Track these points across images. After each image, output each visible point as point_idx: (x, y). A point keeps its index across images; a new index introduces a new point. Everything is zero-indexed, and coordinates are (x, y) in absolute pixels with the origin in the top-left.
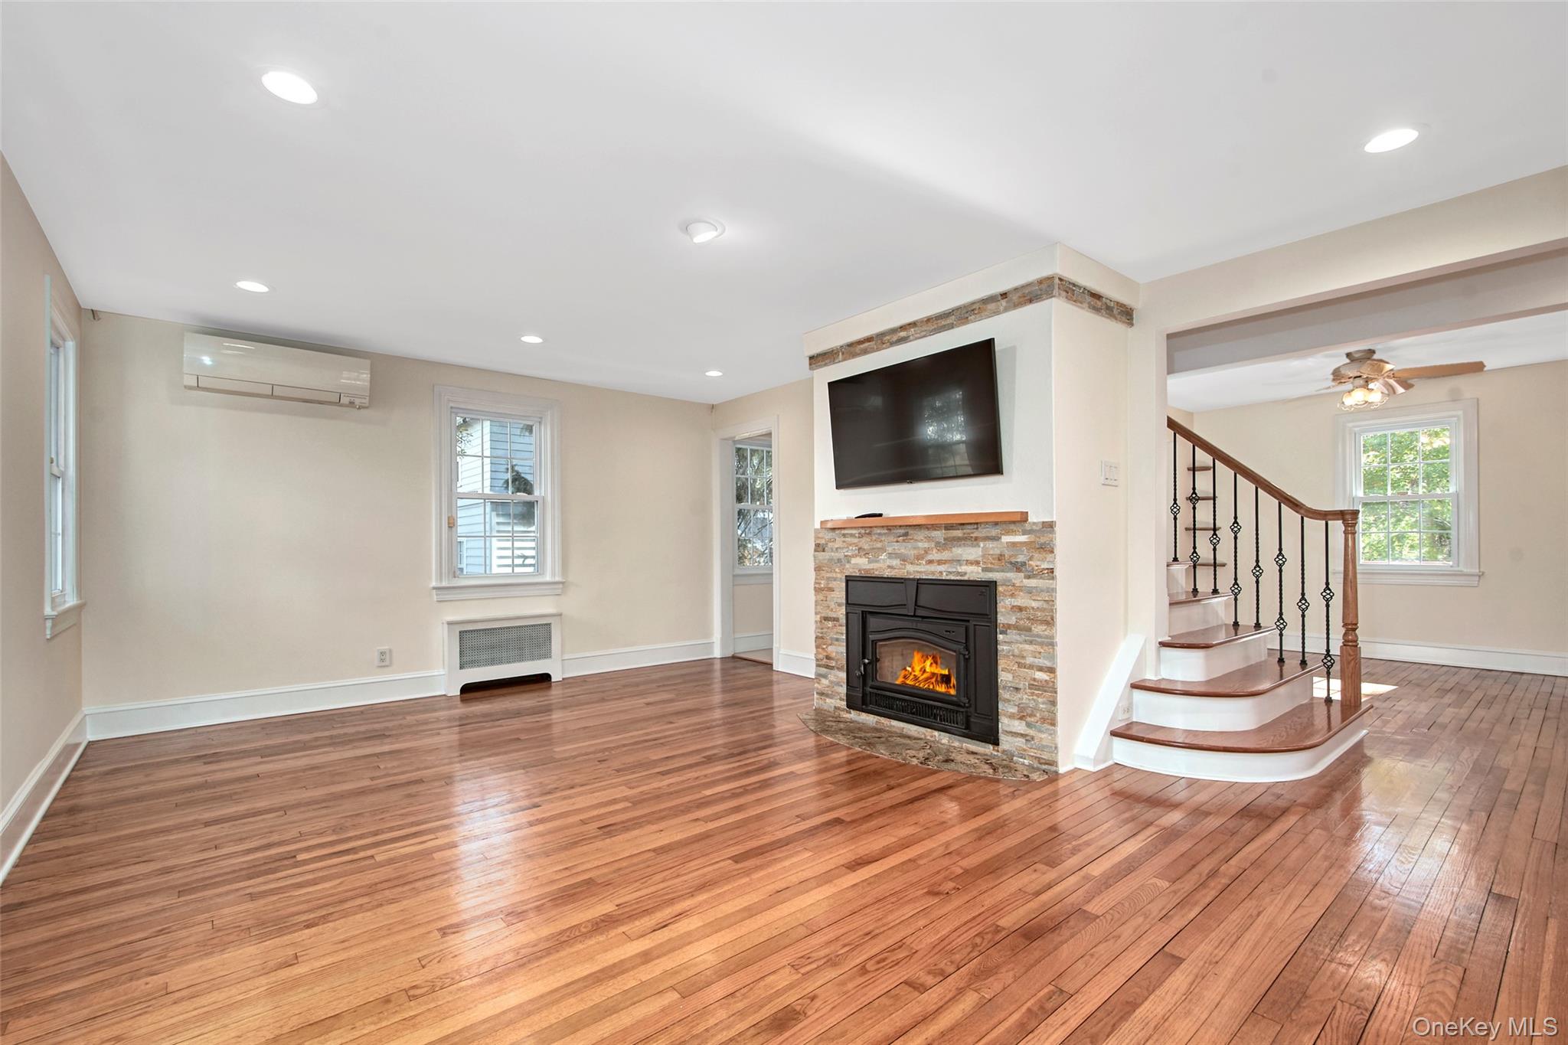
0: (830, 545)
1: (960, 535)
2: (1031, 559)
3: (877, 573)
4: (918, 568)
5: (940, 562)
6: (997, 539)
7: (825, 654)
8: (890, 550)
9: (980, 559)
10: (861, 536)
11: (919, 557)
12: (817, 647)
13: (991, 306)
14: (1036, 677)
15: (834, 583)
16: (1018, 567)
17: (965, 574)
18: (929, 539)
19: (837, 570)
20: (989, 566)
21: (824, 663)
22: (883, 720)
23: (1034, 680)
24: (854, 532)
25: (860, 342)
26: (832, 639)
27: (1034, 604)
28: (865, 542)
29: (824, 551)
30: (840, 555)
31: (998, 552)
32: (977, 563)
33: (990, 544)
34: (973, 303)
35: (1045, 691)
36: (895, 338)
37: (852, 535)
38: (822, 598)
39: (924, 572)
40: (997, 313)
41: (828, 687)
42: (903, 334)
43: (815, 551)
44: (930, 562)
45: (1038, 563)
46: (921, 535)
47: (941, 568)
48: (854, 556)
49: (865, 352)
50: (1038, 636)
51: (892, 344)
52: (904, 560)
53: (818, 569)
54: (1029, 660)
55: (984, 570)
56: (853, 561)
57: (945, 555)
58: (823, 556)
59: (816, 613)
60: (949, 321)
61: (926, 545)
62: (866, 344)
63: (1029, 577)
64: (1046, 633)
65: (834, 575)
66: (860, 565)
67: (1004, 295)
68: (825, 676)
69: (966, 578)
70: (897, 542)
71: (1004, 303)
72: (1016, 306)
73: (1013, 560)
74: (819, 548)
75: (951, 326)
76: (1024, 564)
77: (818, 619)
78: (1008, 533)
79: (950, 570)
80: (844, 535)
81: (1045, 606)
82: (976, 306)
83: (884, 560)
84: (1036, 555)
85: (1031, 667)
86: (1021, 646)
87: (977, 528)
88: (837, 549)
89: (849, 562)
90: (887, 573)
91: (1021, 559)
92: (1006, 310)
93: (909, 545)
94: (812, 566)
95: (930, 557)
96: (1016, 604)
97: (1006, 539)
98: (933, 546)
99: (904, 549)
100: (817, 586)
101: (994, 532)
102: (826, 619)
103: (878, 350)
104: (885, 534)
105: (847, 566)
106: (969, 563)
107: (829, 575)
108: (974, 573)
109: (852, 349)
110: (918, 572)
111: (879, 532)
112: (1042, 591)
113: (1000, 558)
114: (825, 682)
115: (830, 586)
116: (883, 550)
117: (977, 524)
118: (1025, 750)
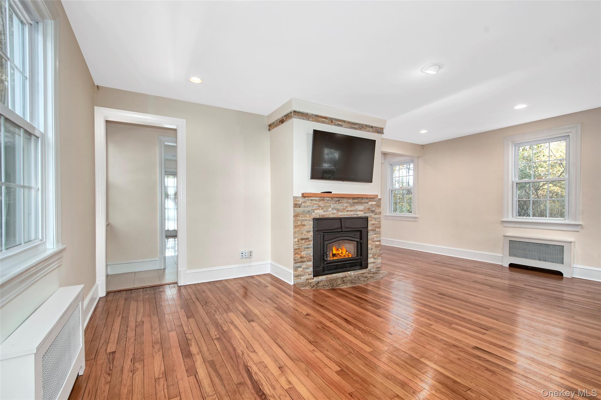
0: (303, 204)
1: (357, 201)
2: (376, 209)
3: (327, 216)
4: (343, 213)
5: (351, 211)
6: (367, 203)
7: (300, 256)
8: (332, 206)
9: (363, 210)
10: (320, 201)
11: (344, 209)
12: (295, 254)
13: (368, 129)
14: (376, 244)
15: (305, 222)
16: (373, 212)
17: (359, 215)
18: (348, 203)
19: (307, 216)
20: (366, 212)
21: (299, 261)
22: (329, 276)
23: (376, 245)
24: (316, 199)
25: (321, 117)
26: (305, 248)
27: (376, 223)
28: (321, 204)
29: (300, 207)
30: (310, 209)
31: (368, 207)
32: (363, 211)
33: (366, 205)
34: (363, 125)
35: (379, 247)
36: (337, 123)
37: (316, 200)
38: (298, 230)
39: (346, 215)
40: (369, 131)
41: (302, 271)
42: (340, 123)
43: (294, 207)
44: (348, 211)
45: (377, 210)
46: (345, 201)
47: (352, 213)
48: (315, 209)
49: (323, 122)
50: (378, 232)
51: (335, 125)
52: (338, 211)
53: (296, 216)
54: (375, 239)
55: (364, 213)
56: (316, 211)
57: (353, 208)
58: (298, 210)
59: (295, 238)
60: (355, 126)
61: (346, 205)
62: (324, 119)
63: (375, 215)
64: (379, 230)
65: (305, 218)
66: (319, 213)
67: (372, 127)
68: (300, 267)
69: (359, 216)
70: (336, 203)
71: (371, 129)
72: (374, 132)
73: (372, 210)
74: (296, 205)
75: (356, 129)
76: (374, 211)
77: (296, 240)
78: (370, 201)
79: (355, 213)
80: (311, 200)
81: (379, 223)
82: (364, 126)
83: (330, 211)
84: (377, 208)
85: (375, 241)
86: (373, 236)
87: (362, 199)
88: (307, 206)
89: (314, 212)
90: (332, 216)
91: (373, 209)
92: (372, 132)
93: (341, 205)
94: (292, 214)
95: (347, 209)
96: (372, 223)
97: (370, 203)
98: (349, 204)
99: (338, 206)
100: (296, 224)
101: (367, 201)
102: (302, 239)
103: (328, 124)
104: (330, 200)
105: (313, 214)
106: (360, 211)
107: (302, 219)
108: (361, 214)
109: (317, 118)
110: (344, 215)
111: (327, 199)
112: (378, 218)
113: (369, 209)
114: (300, 269)
115: (303, 223)
116: (330, 206)
117: (362, 198)
118: (373, 267)
